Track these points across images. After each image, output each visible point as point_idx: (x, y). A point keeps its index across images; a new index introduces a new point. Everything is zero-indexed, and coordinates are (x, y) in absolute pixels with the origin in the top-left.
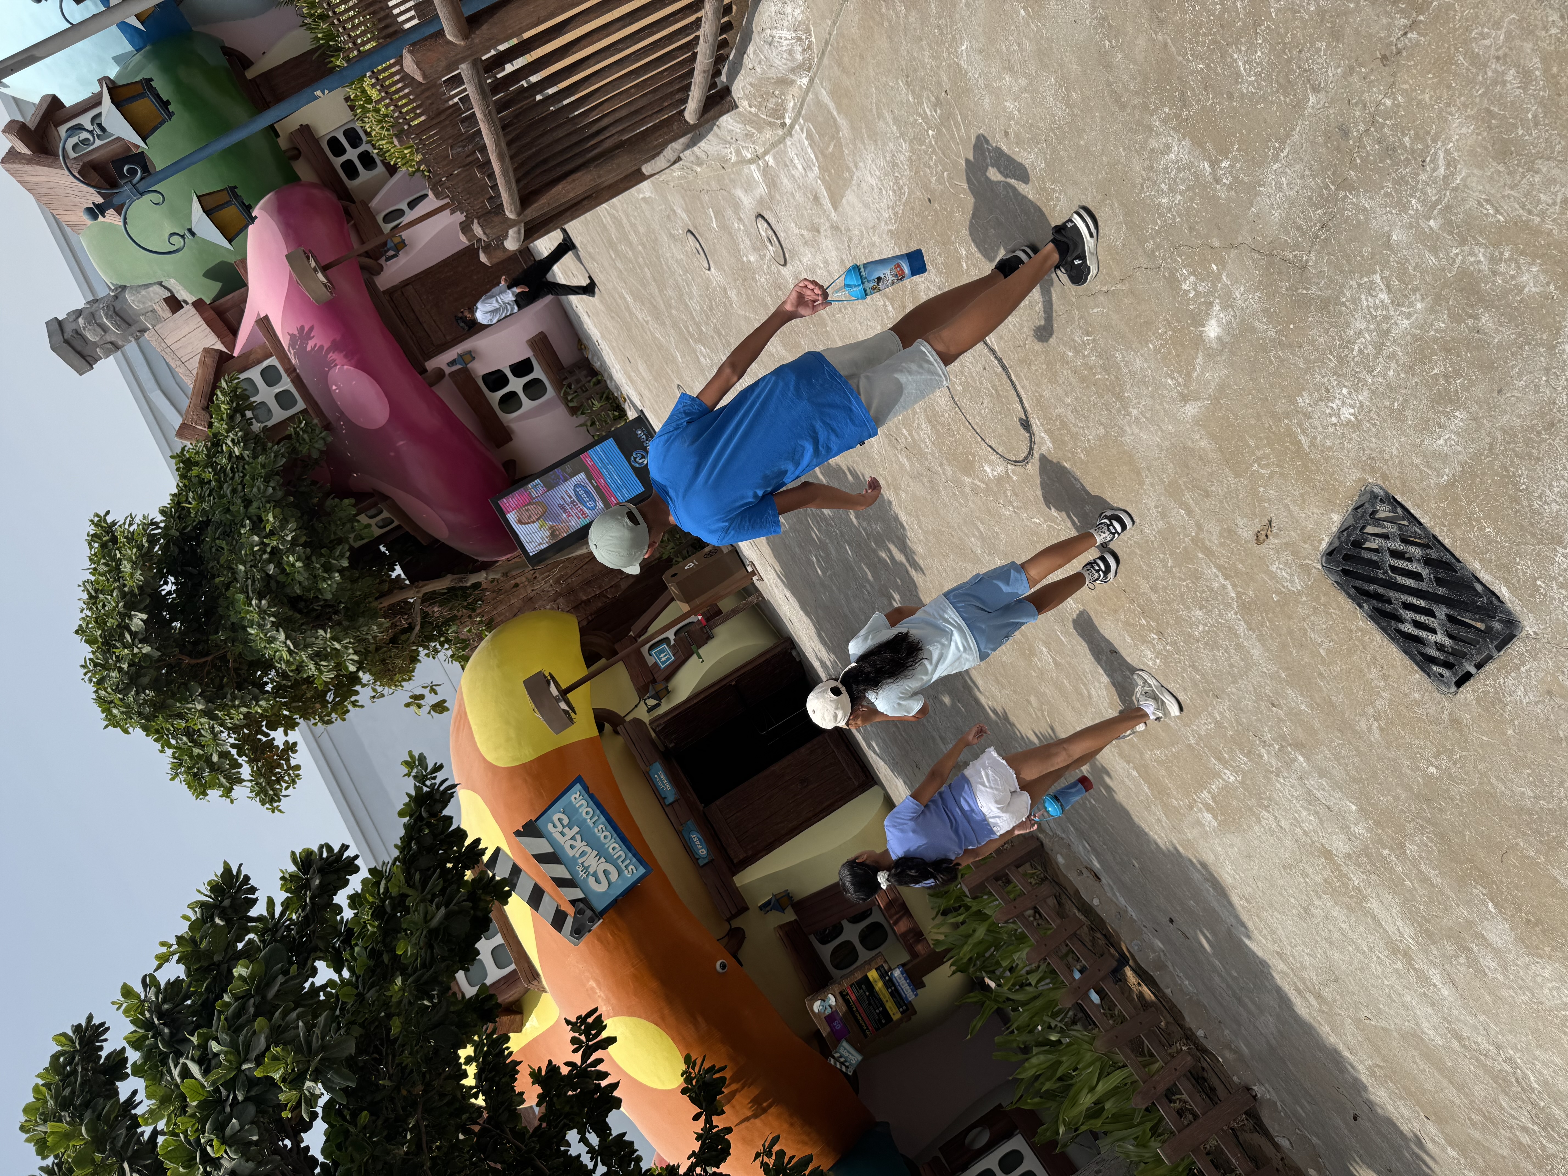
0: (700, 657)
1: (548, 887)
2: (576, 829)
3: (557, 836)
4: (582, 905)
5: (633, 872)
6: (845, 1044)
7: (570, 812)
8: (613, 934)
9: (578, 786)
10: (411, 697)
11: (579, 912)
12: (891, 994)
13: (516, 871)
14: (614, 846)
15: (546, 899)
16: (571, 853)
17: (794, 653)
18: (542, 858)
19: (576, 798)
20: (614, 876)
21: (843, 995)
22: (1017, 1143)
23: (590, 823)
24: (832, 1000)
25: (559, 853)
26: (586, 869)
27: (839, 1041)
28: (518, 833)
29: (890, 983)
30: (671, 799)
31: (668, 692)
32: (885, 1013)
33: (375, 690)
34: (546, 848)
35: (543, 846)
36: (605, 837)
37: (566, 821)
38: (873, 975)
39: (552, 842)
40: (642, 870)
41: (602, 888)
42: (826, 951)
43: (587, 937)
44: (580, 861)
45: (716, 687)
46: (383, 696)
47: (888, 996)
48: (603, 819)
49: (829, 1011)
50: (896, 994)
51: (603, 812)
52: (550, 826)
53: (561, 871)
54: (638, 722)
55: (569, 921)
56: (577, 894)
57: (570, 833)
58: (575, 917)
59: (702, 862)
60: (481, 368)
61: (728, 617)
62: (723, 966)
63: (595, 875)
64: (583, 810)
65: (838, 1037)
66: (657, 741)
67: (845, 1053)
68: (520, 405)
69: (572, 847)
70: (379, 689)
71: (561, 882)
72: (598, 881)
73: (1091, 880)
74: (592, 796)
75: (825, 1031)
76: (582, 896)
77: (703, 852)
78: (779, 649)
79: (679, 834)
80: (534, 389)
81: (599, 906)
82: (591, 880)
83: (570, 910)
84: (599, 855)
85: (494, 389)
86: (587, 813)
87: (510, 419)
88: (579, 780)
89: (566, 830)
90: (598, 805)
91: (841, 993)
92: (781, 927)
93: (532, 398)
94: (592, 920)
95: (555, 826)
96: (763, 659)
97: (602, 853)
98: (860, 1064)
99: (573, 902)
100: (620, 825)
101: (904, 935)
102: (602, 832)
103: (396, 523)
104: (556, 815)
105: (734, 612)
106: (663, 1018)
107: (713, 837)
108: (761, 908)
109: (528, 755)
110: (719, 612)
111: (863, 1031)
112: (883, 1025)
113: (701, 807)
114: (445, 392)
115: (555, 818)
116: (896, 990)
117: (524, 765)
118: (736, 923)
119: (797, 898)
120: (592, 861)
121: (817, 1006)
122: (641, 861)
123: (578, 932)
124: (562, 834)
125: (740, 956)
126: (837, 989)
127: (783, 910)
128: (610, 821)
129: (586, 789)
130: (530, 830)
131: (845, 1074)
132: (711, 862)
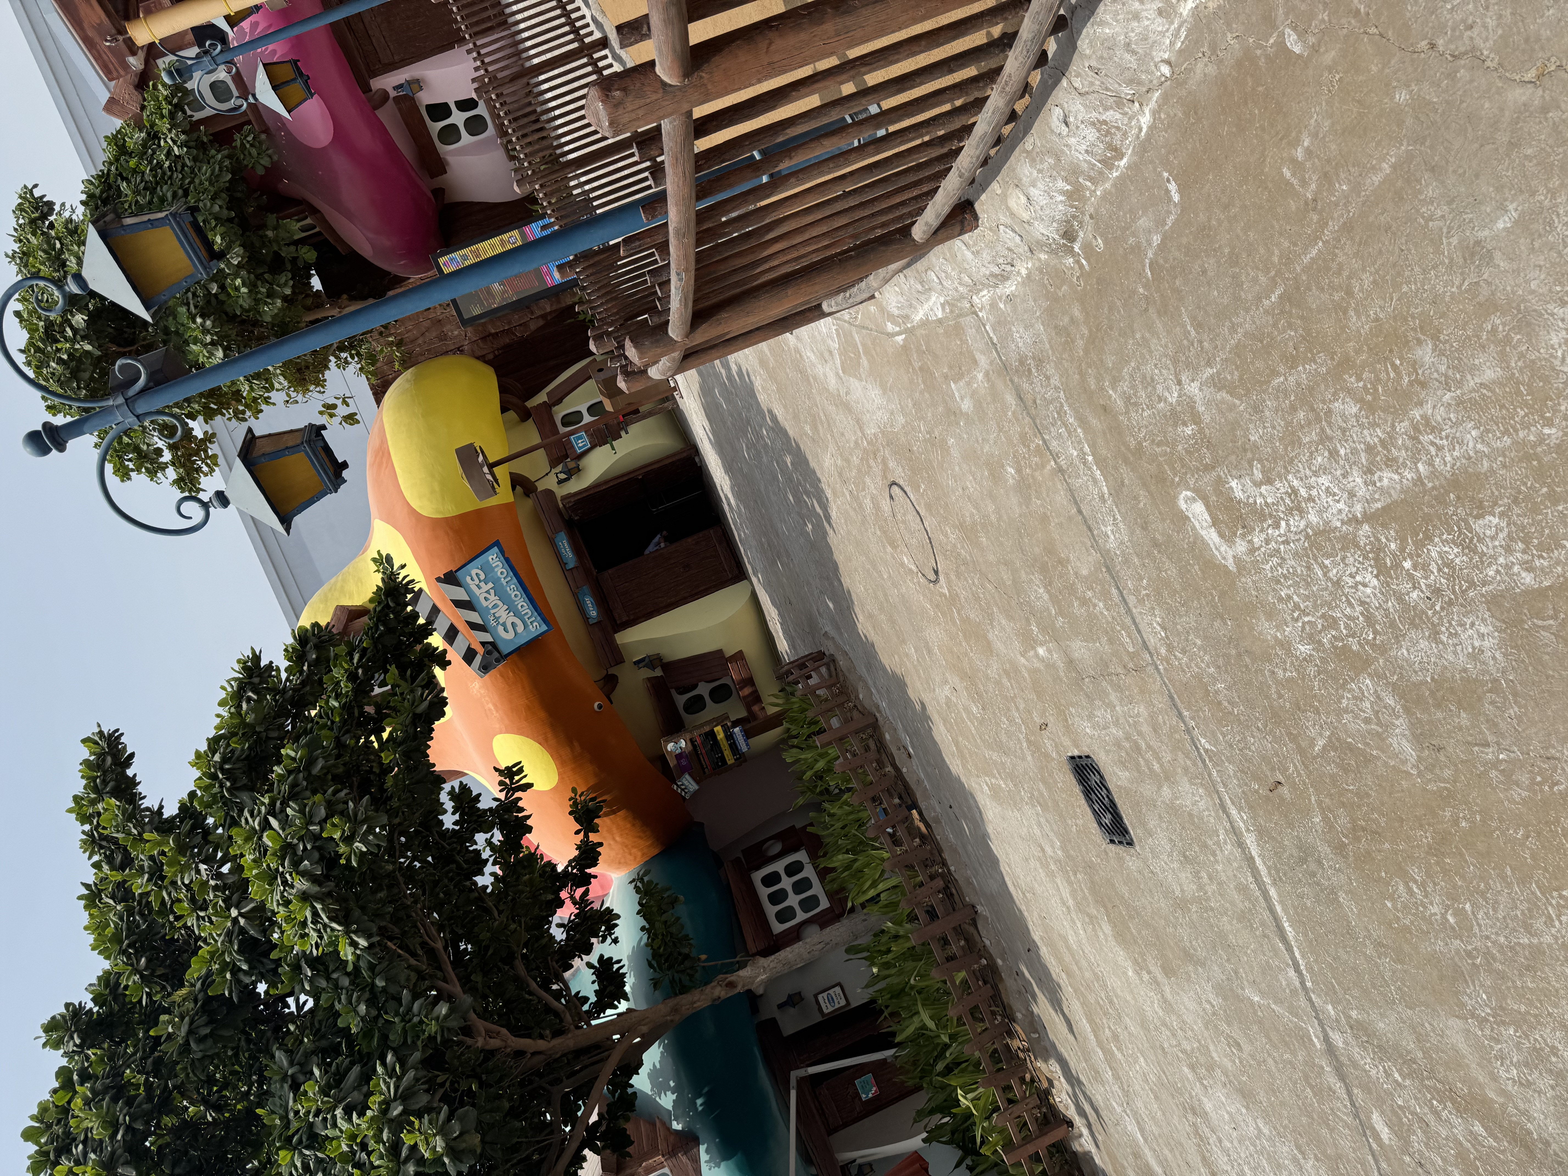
0: (613, 449)
1: (461, 627)
2: (491, 585)
3: (474, 588)
4: (491, 647)
5: (537, 627)
6: (687, 776)
7: (487, 569)
8: (513, 672)
9: (496, 549)
10: (324, 406)
11: (489, 653)
12: (730, 745)
13: (435, 611)
14: (522, 604)
15: (460, 637)
16: (485, 604)
17: (697, 460)
18: (459, 604)
19: (493, 558)
20: (520, 628)
21: (692, 741)
22: (801, 856)
23: (504, 582)
24: (683, 744)
25: (474, 602)
26: (497, 619)
27: (683, 773)
28: (439, 580)
29: (730, 737)
30: (571, 565)
31: (579, 470)
32: (723, 758)
33: (288, 395)
34: (463, 596)
35: (460, 594)
36: (516, 596)
37: (482, 577)
38: (718, 729)
39: (468, 591)
40: (545, 628)
41: (510, 636)
42: (681, 700)
43: (493, 672)
44: (492, 611)
45: (625, 478)
46: (297, 402)
47: (727, 747)
48: (515, 580)
49: (679, 751)
50: (734, 747)
51: (516, 575)
52: (468, 579)
53: (475, 617)
54: (549, 493)
55: (478, 659)
56: (487, 637)
57: (485, 587)
58: (483, 656)
59: (591, 622)
60: (426, 98)
61: (644, 417)
62: (600, 707)
63: (504, 625)
64: (499, 570)
65: (682, 770)
66: (563, 511)
67: (686, 783)
68: (459, 139)
69: (486, 599)
70: (293, 394)
71: (473, 626)
72: (506, 630)
73: (905, 756)
74: (507, 560)
75: (672, 763)
76: (491, 640)
77: (593, 613)
78: (685, 454)
79: (575, 595)
80: (475, 125)
81: (505, 650)
82: (500, 629)
83: (480, 650)
84: (509, 610)
85: (435, 119)
86: (502, 573)
87: (446, 150)
88: (497, 544)
89: (482, 584)
90: (512, 568)
91: (691, 740)
92: (649, 679)
93: (472, 134)
94: (498, 661)
95: (472, 579)
96: (670, 461)
97: (511, 608)
98: (696, 793)
99: (483, 644)
100: (527, 584)
101: (745, 697)
102: (513, 591)
103: (317, 230)
104: (474, 570)
105: (650, 414)
106: (546, 740)
107: (602, 601)
108: (635, 663)
109: (450, 511)
110: (637, 411)
111: (703, 769)
112: (719, 767)
113: (595, 572)
114: (387, 115)
115: (474, 572)
116: (734, 743)
117: (446, 519)
118: (612, 671)
119: (664, 661)
120: (502, 613)
121: (670, 746)
122: (544, 620)
123: (485, 668)
124: (479, 587)
125: (612, 697)
126: (688, 736)
127: (653, 668)
128: (521, 583)
129: (502, 552)
130: (450, 579)
131: (684, 798)
132: (599, 623)
